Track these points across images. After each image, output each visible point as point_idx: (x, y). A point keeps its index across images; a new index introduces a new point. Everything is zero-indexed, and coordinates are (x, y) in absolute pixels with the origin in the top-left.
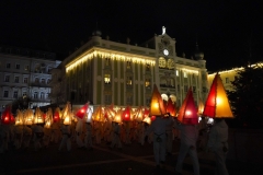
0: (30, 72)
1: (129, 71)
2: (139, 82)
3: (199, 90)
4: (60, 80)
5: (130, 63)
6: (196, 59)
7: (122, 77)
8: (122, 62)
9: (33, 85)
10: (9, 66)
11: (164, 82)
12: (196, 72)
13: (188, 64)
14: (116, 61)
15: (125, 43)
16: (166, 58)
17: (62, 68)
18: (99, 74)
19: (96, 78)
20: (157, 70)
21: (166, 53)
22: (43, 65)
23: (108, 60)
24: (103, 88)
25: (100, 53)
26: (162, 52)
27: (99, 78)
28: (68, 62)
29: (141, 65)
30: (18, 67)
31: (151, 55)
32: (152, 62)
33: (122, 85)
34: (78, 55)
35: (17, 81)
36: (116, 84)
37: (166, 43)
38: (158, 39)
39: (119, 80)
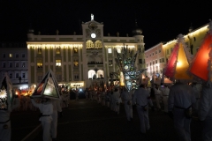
5: (59, 49)
11: (92, 60)
14: (46, 50)
15: (55, 34)
16: (94, 40)
20: (84, 52)
21: (93, 36)
23: (40, 50)
24: (36, 71)
29: (69, 49)
31: (79, 40)
32: (79, 46)
37: (93, 28)
38: (85, 26)
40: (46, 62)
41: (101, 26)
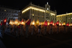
0: (13, 13)
1: (39, 13)
2: (41, 16)
3: (55, 19)
4: (20, 15)
5: (39, 11)
6: (54, 11)
7: (37, 15)
8: (37, 11)
9: (14, 16)
10: (8, 11)
11: (47, 17)
12: (54, 15)
13: (53, 13)
14: (35, 10)
16: (48, 10)
17: (21, 12)
18: (31, 13)
19: (30, 14)
20: (45, 13)
21: (48, 9)
22: (16, 11)
23: (34, 10)
24: (32, 17)
25: (32, 8)
26: (47, 9)
27: (31, 14)
28: (23, 10)
29: (42, 12)
30: (10, 12)
31: (44, 9)
32: (44, 11)
33: (37, 16)
35: (10, 15)
36: (35, 16)
37: (48, 7)
38: (46, 5)
39: (36, 15)
40: (35, 14)
41: (50, 6)
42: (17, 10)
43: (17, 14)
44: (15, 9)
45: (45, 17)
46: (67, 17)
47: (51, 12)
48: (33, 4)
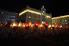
0: (10, 15)
1: (35, 16)
2: (37, 18)
3: (50, 21)
4: (17, 17)
5: (35, 14)
6: (50, 14)
8: (33, 13)
9: (11, 18)
10: (5, 14)
12: (50, 17)
13: (48, 15)
14: (32, 13)
15: (34, 9)
16: (44, 13)
17: (18, 14)
18: (28, 16)
19: (27, 17)
20: (41, 16)
21: (44, 12)
22: (13, 14)
23: (30, 12)
25: (28, 11)
27: (28, 17)
28: (20, 13)
29: (38, 14)
30: (7, 14)
31: (40, 12)
32: (40, 14)
34: (23, 11)
35: (7, 17)
36: (32, 19)
37: (44, 10)
38: (42, 9)
40: (32, 17)
41: (45, 10)
42: (14, 12)
43: (14, 17)
44: (13, 12)
45: (41, 19)
46: (61, 20)
47: (46, 15)
48: (29, 7)
